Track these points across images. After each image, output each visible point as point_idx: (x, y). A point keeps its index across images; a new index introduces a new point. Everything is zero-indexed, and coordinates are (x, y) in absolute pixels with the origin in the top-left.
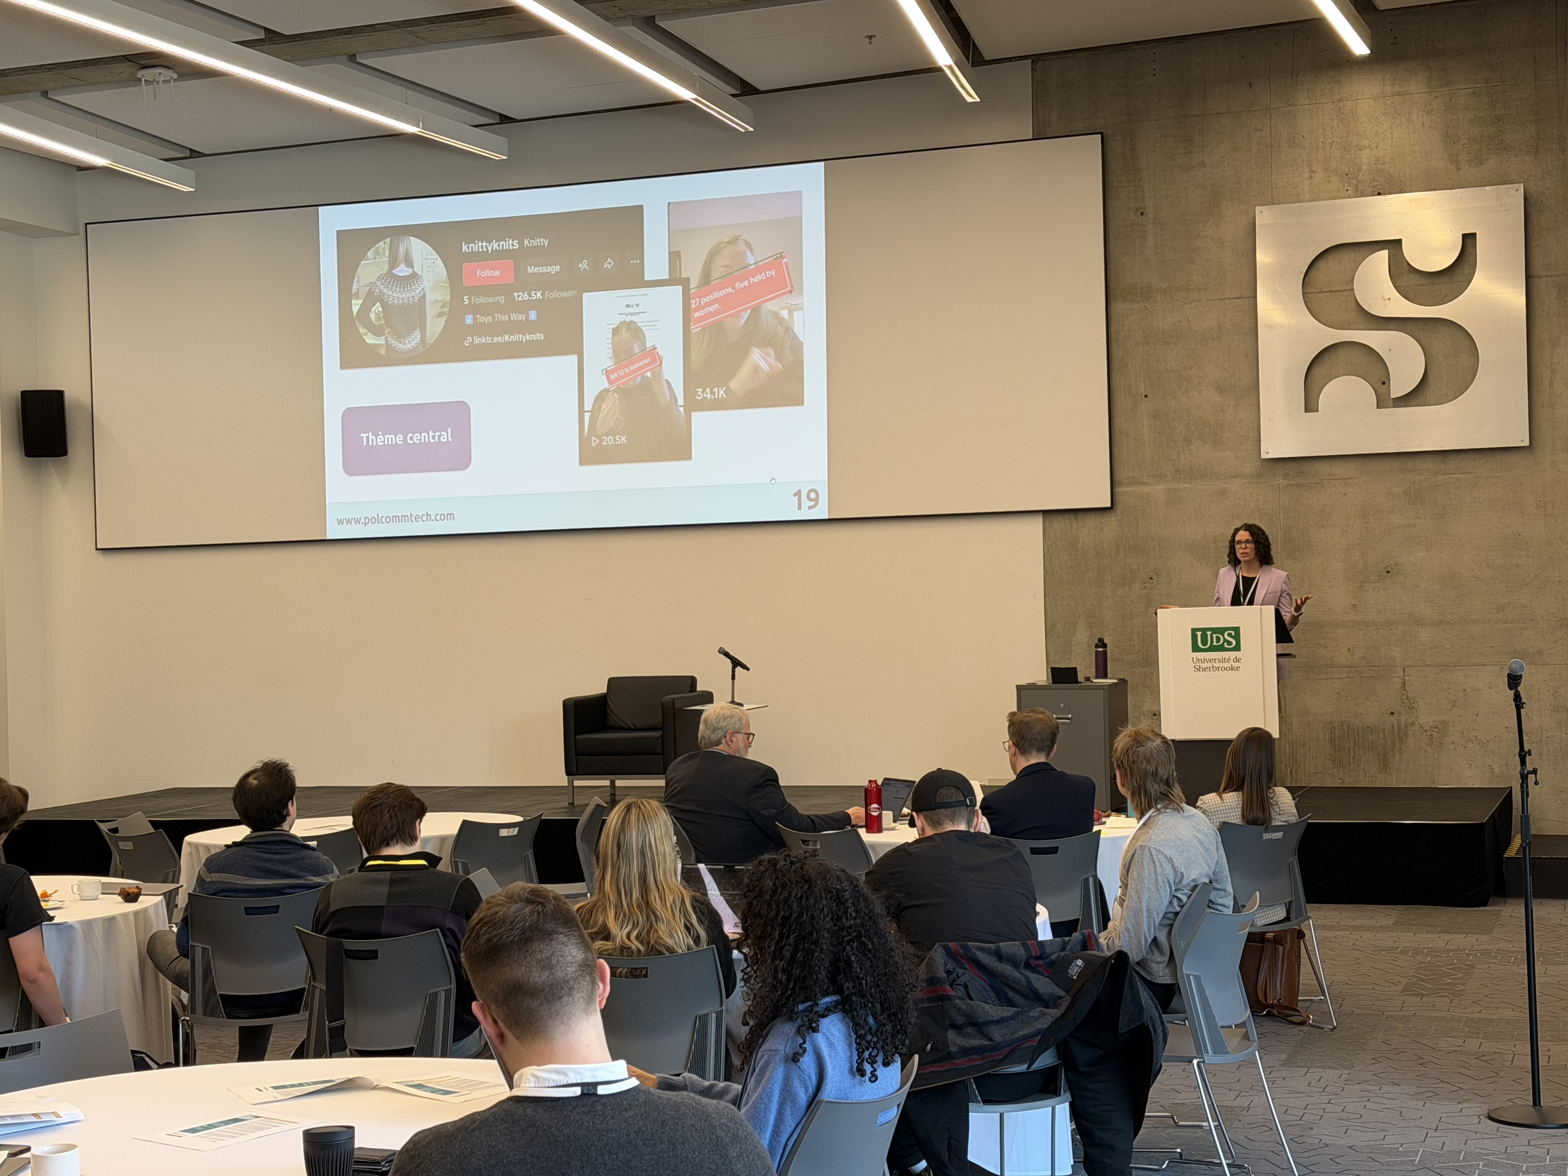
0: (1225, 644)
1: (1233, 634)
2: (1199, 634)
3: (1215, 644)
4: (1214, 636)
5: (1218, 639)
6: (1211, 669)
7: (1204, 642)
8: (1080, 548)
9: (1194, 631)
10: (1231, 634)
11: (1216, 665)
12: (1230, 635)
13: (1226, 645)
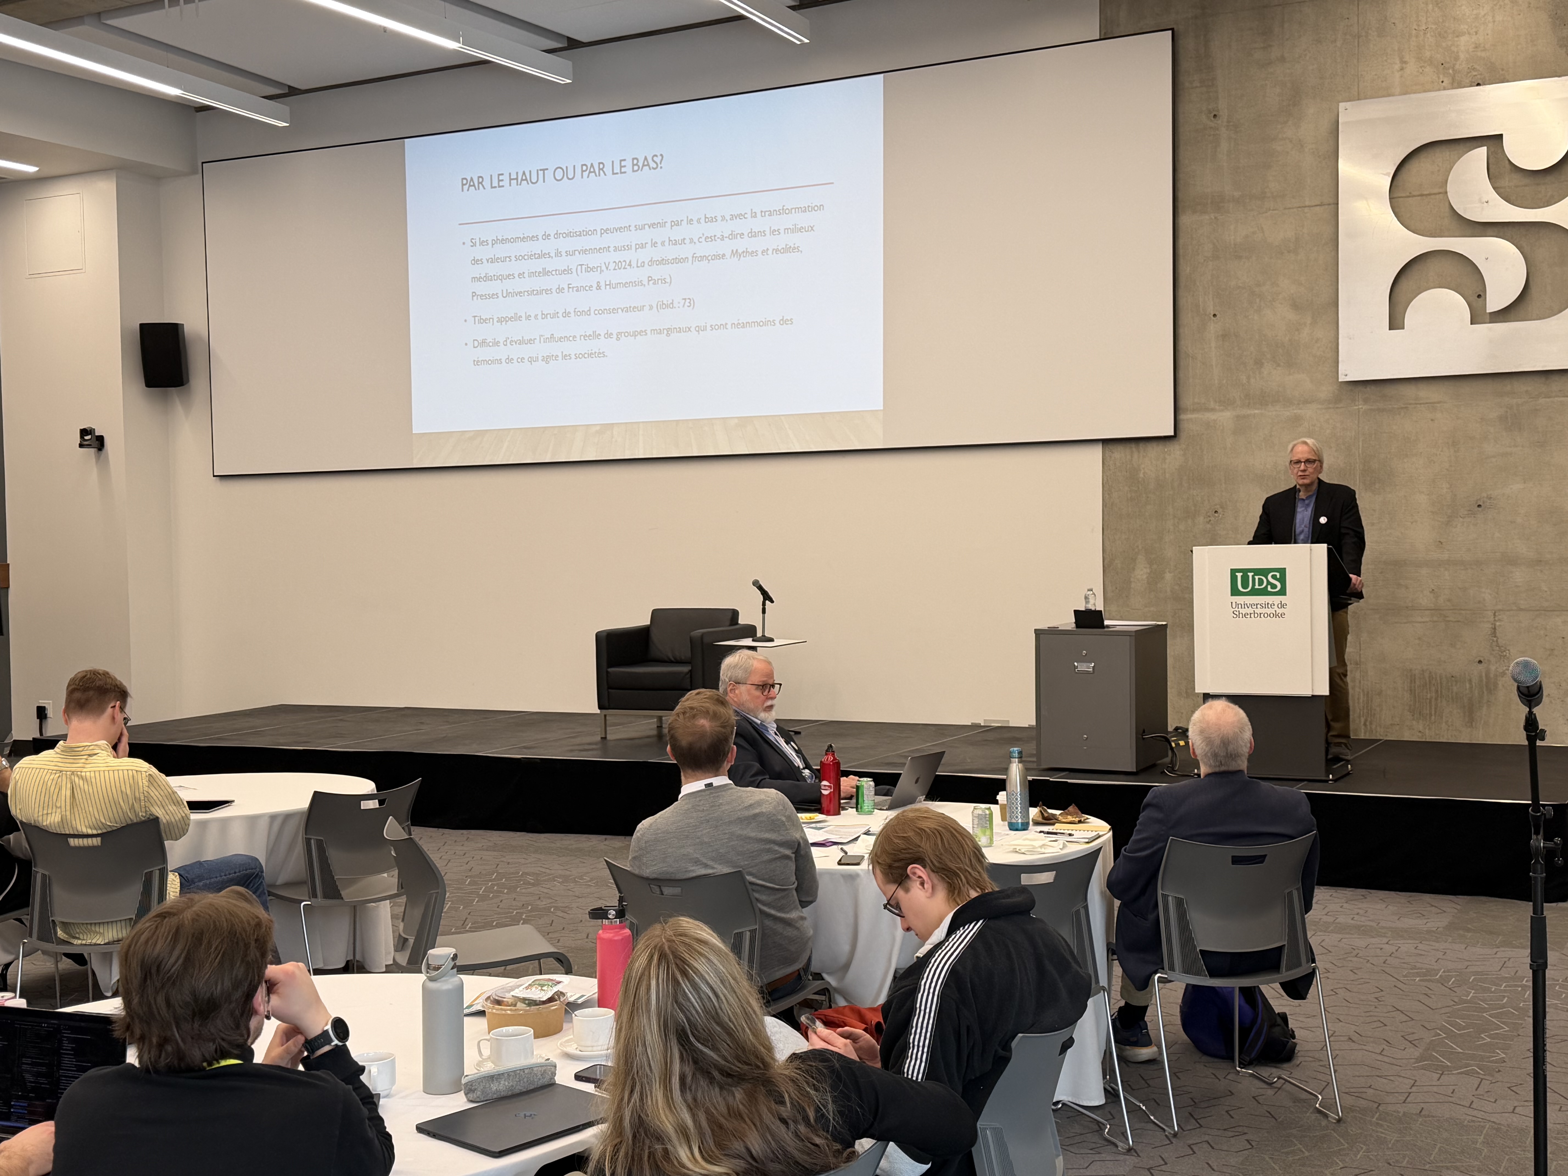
0: (1269, 587)
1: (1278, 577)
2: (1239, 575)
3: (1257, 587)
4: (1257, 577)
5: (1261, 582)
6: (1253, 615)
7: (1245, 584)
9: (1233, 572)
10: (1276, 575)
11: (1258, 611)
12: (1274, 577)
13: (1269, 589)
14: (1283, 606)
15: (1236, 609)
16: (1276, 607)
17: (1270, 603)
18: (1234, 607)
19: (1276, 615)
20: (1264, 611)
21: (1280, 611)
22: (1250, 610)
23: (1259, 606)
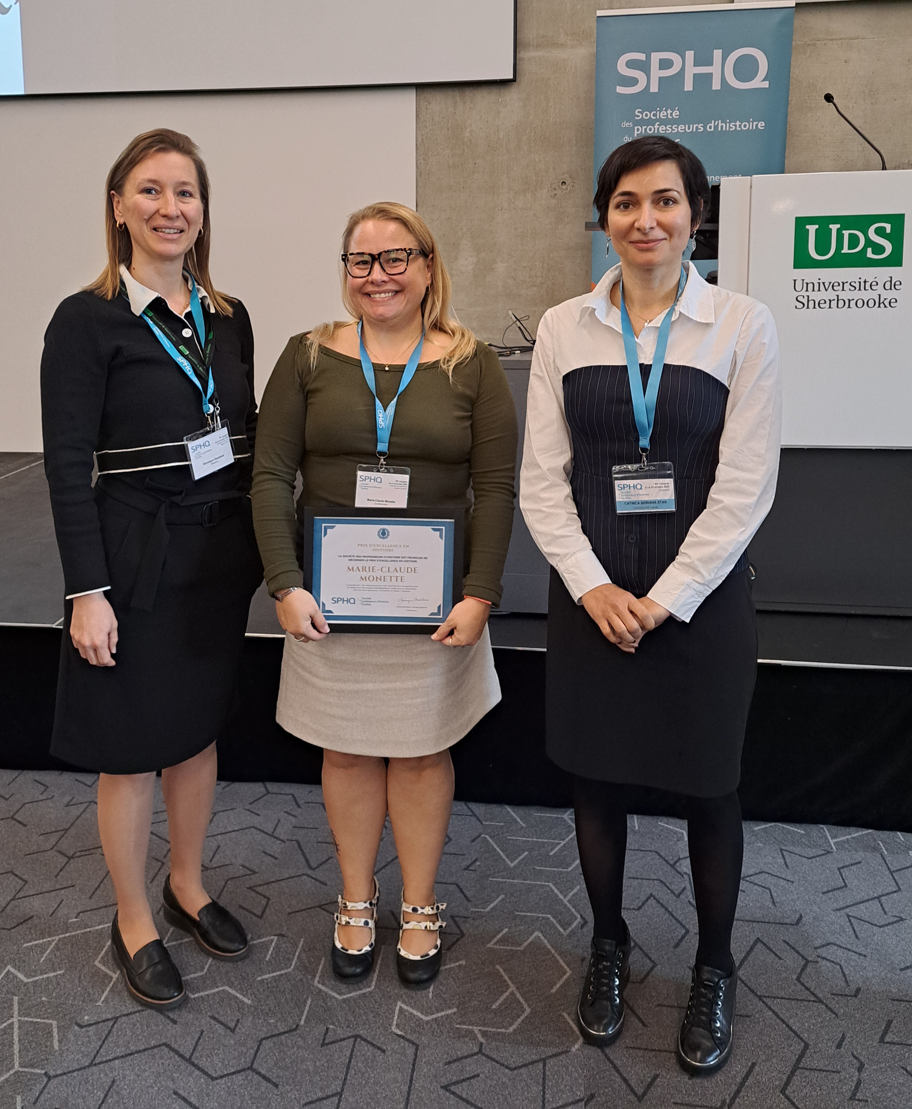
0: (869, 250)
1: (888, 231)
2: (812, 229)
3: (845, 250)
4: (846, 233)
5: (854, 241)
6: (834, 304)
7: (822, 247)
8: (466, 140)
9: (801, 223)
10: (884, 228)
11: (844, 296)
12: (880, 232)
13: (870, 254)
14: (893, 285)
15: (803, 293)
16: (880, 288)
17: (870, 280)
18: (799, 287)
19: (880, 303)
20: (856, 295)
21: (888, 295)
22: (831, 295)
23: (847, 286)
